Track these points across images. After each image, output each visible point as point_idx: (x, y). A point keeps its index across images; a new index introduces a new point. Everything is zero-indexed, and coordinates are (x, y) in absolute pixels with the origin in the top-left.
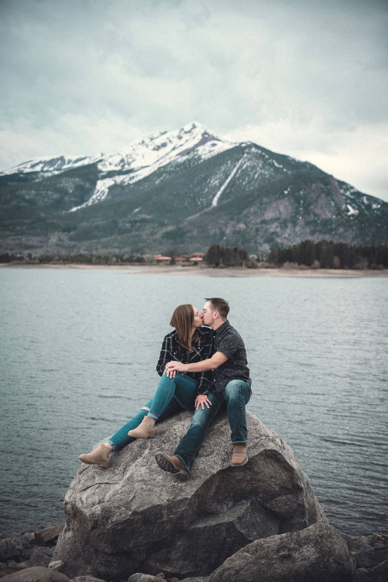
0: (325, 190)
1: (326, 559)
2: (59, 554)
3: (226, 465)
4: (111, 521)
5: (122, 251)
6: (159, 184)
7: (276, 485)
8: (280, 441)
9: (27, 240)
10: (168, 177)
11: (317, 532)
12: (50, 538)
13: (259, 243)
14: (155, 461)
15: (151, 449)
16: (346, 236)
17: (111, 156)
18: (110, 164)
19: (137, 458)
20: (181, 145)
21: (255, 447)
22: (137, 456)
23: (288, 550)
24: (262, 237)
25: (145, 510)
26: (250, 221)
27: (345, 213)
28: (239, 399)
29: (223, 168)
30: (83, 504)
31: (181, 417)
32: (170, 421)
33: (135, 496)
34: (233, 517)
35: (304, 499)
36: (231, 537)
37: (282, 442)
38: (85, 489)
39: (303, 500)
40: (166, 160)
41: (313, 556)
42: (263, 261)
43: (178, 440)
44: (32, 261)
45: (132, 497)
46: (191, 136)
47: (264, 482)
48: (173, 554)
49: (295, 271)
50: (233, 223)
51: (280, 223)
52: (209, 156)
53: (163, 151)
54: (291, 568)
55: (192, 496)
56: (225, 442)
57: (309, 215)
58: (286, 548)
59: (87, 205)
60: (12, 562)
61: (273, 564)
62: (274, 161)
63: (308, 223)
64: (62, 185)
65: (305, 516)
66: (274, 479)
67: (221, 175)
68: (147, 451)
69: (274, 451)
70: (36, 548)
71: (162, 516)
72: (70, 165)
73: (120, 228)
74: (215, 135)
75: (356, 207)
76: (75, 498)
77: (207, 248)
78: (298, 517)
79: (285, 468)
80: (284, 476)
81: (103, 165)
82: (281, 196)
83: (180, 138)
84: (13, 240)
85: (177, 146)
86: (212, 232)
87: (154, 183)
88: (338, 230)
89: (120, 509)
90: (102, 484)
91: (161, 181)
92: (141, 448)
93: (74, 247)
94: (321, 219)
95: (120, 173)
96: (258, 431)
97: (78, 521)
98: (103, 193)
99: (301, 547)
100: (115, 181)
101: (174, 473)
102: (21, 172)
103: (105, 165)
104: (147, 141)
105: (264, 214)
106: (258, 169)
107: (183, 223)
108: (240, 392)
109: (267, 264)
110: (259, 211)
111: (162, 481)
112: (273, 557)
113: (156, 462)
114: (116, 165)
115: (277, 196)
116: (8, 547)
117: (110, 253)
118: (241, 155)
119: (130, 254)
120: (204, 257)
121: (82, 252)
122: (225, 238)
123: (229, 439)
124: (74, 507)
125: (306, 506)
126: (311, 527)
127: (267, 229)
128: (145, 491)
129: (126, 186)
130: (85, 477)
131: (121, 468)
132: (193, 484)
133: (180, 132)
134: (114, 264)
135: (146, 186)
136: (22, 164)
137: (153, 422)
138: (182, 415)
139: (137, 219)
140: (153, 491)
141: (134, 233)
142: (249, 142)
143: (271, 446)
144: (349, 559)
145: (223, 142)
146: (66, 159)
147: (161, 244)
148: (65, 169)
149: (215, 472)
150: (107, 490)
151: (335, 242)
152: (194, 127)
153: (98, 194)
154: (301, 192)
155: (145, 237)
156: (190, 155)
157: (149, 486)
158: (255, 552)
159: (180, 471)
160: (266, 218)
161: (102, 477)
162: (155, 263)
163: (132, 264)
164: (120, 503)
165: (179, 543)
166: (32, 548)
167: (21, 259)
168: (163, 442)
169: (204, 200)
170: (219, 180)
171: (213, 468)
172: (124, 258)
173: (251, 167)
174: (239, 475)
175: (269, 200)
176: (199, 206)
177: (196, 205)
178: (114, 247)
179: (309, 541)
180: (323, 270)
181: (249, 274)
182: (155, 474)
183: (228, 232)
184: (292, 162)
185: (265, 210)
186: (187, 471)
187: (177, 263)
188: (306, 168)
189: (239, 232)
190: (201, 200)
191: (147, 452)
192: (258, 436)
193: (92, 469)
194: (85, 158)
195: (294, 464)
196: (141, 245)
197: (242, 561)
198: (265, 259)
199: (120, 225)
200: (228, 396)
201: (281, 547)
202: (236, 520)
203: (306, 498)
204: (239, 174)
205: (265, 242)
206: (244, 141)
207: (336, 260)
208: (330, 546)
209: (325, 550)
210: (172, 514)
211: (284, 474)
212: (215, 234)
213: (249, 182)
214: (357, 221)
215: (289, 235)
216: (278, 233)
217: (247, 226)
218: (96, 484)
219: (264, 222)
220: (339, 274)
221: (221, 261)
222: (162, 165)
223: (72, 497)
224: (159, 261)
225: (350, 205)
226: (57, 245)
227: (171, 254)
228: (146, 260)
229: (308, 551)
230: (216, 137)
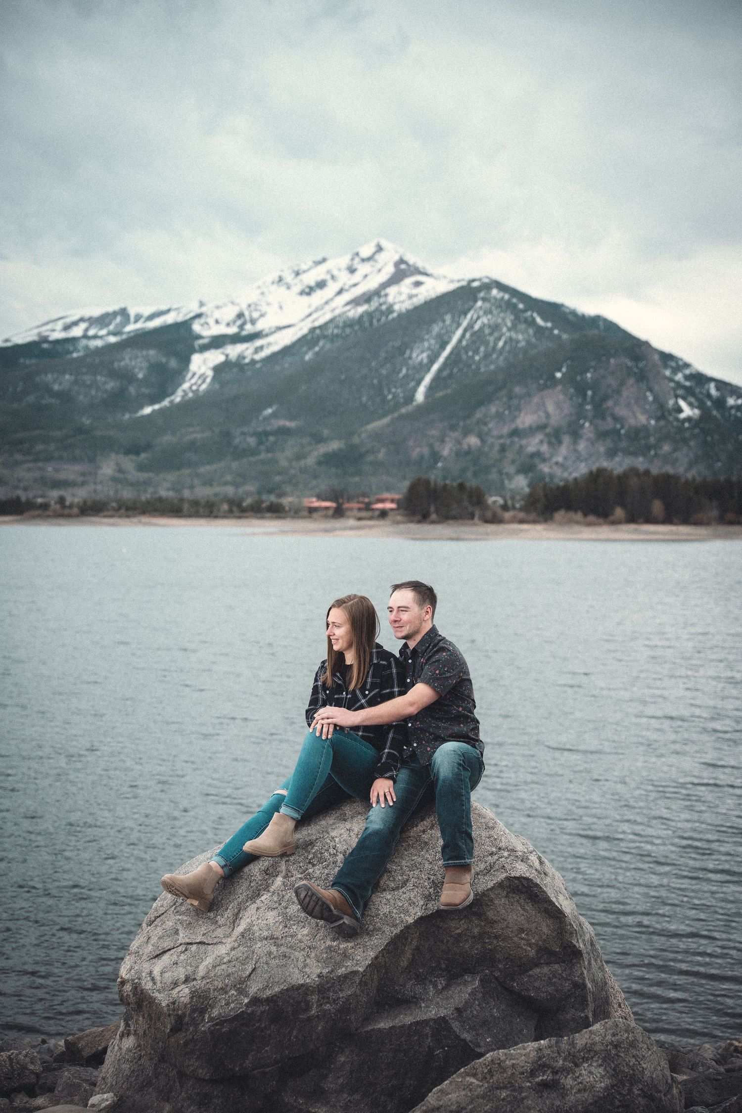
0: (635, 370)
1: (626, 1088)
2: (110, 1080)
3: (433, 907)
4: (210, 1015)
5: (241, 490)
6: (310, 360)
7: (530, 945)
8: (538, 861)
9: (57, 470)
10: (328, 346)
11: (609, 1038)
12: (94, 1050)
13: (507, 474)
14: (295, 899)
15: (286, 876)
16: (677, 459)
17: (218, 307)
18: (217, 322)
19: (259, 894)
20: (355, 285)
21: (488, 871)
22: (259, 890)
23: (552, 1072)
24: (513, 462)
25: (275, 995)
26: (490, 430)
27: (674, 414)
28: (458, 778)
29: (436, 329)
30: (155, 984)
31: (346, 814)
32: (323, 822)
33: (255, 968)
34: (446, 1009)
35: (585, 972)
36: (443, 1048)
37: (541, 863)
38: (160, 954)
39: (582, 974)
40: (324, 314)
41: (601, 1082)
42: (514, 508)
43: (340, 857)
44: (66, 511)
45: (250, 970)
46: (373, 266)
47: (506, 938)
48: (330, 1079)
49: (576, 528)
50: (456, 434)
51: (547, 435)
52: (407, 305)
53: (319, 297)
54: (557, 1107)
55: (367, 968)
56: (431, 863)
57: (604, 419)
58: (549, 1069)
59: (171, 402)
60: (21, 1096)
61: (523, 1099)
62: (535, 315)
63: (602, 435)
64: (122, 363)
65: (587, 1005)
66: (527, 934)
67: (433, 342)
68: (279, 880)
69: (527, 879)
70: (67, 1070)
71: (308, 1007)
72: (139, 325)
73: (236, 447)
74: (420, 264)
75: (696, 404)
76: (139, 972)
77: (406, 484)
78: (573, 1007)
79: (547, 911)
80: (545, 927)
81: (202, 325)
82: (549, 383)
83: (352, 270)
84: (29, 470)
85: (347, 287)
86: (415, 453)
87: (303, 358)
88: (661, 448)
89: (226, 993)
90: (191, 944)
91: (317, 354)
92: (267, 874)
93: (147, 483)
94: (627, 427)
95: (236, 339)
96: (494, 841)
97: (146, 1016)
98: (202, 378)
99: (577, 1065)
100: (227, 356)
101: (332, 923)
102: (45, 340)
103: (207, 324)
104: (289, 277)
105: (515, 417)
106: (504, 329)
107: (359, 436)
108: (460, 764)
109: (522, 515)
110: (507, 412)
111: (308, 938)
112: (523, 1085)
113: (296, 901)
114: (228, 325)
115: (542, 382)
116: (12, 1067)
117: (216, 495)
118: (471, 303)
119: (256, 497)
120: (398, 502)
121: (163, 493)
122: (440, 465)
123: (439, 855)
124: (137, 989)
125: (589, 985)
126: (596, 1027)
127: (521, 446)
128: (274, 957)
129: (247, 364)
130: (159, 931)
131: (229, 913)
132: (368, 944)
133: (352, 259)
134: (225, 517)
135: (287, 365)
136: (47, 323)
137: (291, 824)
138: (348, 810)
139: (268, 428)
140: (290, 957)
141: (263, 456)
142: (487, 277)
143: (520, 869)
144: (670, 1088)
145: (436, 278)
146: (132, 312)
147: (315, 477)
148: (129, 333)
149: (411, 920)
150: (201, 956)
151: (655, 471)
152: (380, 249)
153: (193, 381)
154: (589, 375)
155: (284, 463)
156: (372, 303)
157: (283, 949)
158: (488, 1076)
159: (343, 918)
160: (521, 426)
161: (192, 931)
162: (306, 513)
163: (259, 515)
164: (227, 981)
165: (342, 1059)
166: (60, 1069)
167: (45, 507)
168: (310, 863)
169: (399, 390)
170: (429, 352)
171: (406, 912)
172: (244, 504)
173: (490, 326)
174: (458, 927)
175: (525, 390)
176: (389, 401)
177: (384, 400)
178: (226, 484)
179: (592, 1054)
180: (632, 527)
181: (487, 534)
182: (294, 925)
183: (446, 452)
184: (571, 317)
185: (519, 409)
186: (357, 919)
187: (348, 513)
188: (598, 327)
189: (468, 452)
190: (393, 390)
191: (280, 883)
192: (494, 849)
193: (172, 915)
194: (168, 311)
195: (566, 905)
196: (278, 478)
197: (463, 1093)
198: (518, 506)
199: (237, 441)
200: (438, 772)
201: (540, 1065)
202: (453, 1014)
203: (589, 970)
204: (467, 341)
205: (518, 472)
206: (477, 276)
207: (657, 507)
208: (634, 1064)
209: (623, 1071)
210: (327, 1003)
211: (545, 924)
212: (422, 457)
213: (487, 356)
214: (697, 431)
215: (565, 458)
216: (544, 454)
217: (483, 441)
218: (181, 944)
219: (515, 433)
220: (663, 533)
221: (432, 509)
222: (317, 324)
223: (133, 971)
224: (312, 510)
225: (684, 399)
226: (114, 480)
227: (335, 495)
228: (287, 508)
229: (591, 1073)
230: (422, 270)
